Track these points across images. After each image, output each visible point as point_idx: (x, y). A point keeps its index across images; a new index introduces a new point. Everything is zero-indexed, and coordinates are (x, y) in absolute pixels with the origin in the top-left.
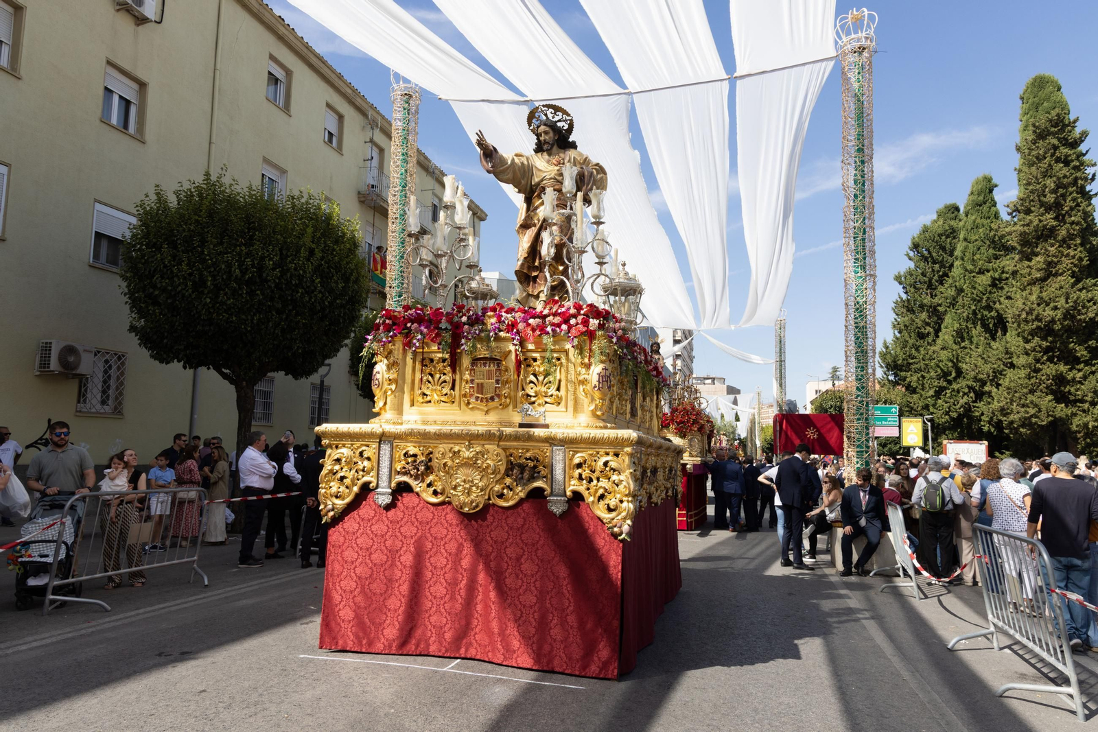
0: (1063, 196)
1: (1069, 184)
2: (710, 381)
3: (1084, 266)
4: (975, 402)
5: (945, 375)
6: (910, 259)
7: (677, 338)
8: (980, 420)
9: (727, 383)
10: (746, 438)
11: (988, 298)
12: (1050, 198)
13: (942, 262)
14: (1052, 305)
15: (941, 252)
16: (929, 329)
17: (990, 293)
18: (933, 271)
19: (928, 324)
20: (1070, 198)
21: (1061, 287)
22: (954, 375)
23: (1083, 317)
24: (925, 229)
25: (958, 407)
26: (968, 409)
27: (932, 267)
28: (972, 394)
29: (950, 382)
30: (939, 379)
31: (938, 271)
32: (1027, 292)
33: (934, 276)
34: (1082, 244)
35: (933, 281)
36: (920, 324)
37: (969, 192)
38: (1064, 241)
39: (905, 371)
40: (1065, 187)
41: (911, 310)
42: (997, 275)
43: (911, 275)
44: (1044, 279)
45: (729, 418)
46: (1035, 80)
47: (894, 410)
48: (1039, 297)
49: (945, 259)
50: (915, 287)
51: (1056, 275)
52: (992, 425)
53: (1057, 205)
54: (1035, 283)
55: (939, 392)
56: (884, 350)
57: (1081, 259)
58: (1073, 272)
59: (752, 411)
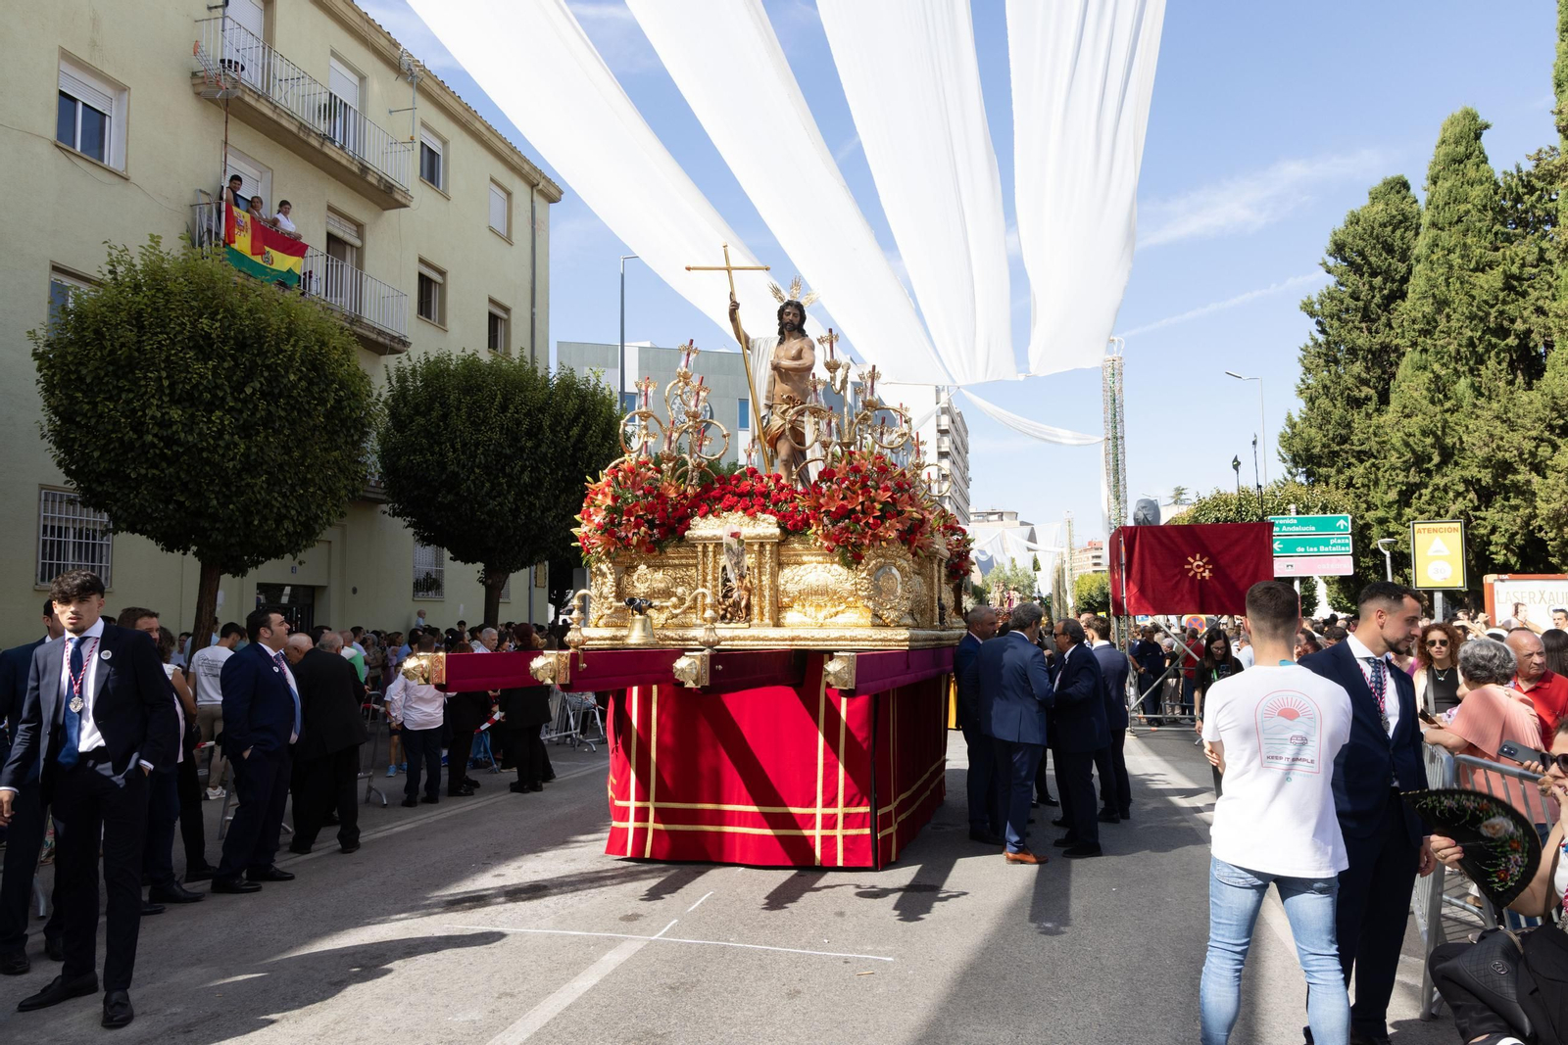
2: (996, 517)
4: (1477, 509)
5: (1420, 460)
6: (1329, 269)
7: (943, 450)
8: (1490, 543)
9: (1020, 519)
10: (1050, 596)
11: (1501, 313)
13: (1387, 271)
15: (1385, 255)
16: (1366, 391)
17: (1504, 302)
18: (1372, 288)
19: (1365, 382)
22: (1436, 459)
24: (1355, 218)
27: (1370, 283)
28: (1472, 495)
29: (1429, 473)
30: (1407, 470)
31: (1381, 290)
33: (1373, 297)
35: (1373, 305)
36: (1350, 381)
37: (1437, 139)
39: (1326, 466)
41: (1333, 360)
42: (1515, 270)
43: (1332, 298)
45: (1024, 563)
47: (1342, 523)
49: (1393, 267)
50: (1339, 319)
52: (1512, 551)
56: (1288, 430)
59: (1060, 550)
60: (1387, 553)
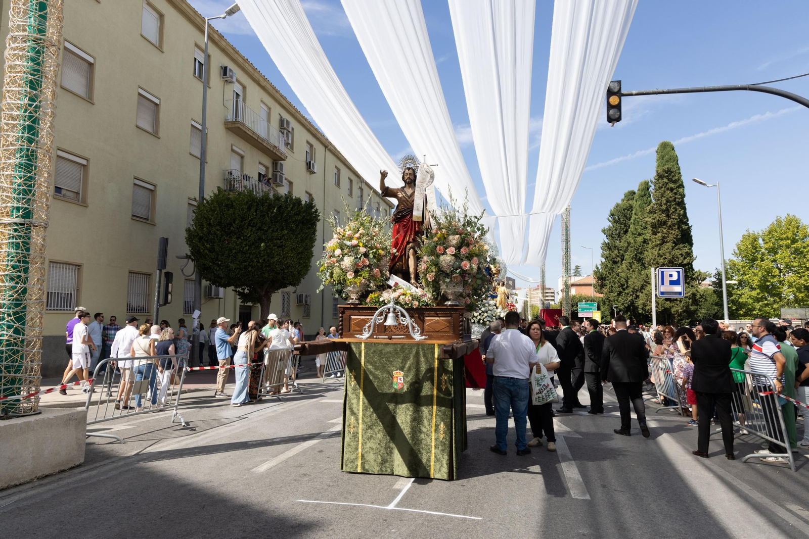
0: (670, 206)
1: (672, 201)
3: (679, 238)
5: (622, 285)
6: (609, 221)
12: (664, 207)
13: (625, 224)
14: (664, 257)
15: (625, 219)
16: (618, 259)
18: (621, 228)
19: (618, 256)
20: (672, 208)
21: (668, 248)
22: (626, 286)
23: (677, 262)
24: (617, 206)
25: (628, 301)
26: (632, 303)
27: (620, 226)
28: (634, 295)
29: (624, 289)
31: (624, 229)
32: (655, 249)
33: (621, 231)
34: (678, 228)
35: (621, 233)
36: (614, 256)
37: (638, 189)
38: (670, 226)
40: (670, 202)
41: (610, 249)
43: (610, 230)
44: (661, 244)
46: (662, 143)
48: (659, 254)
49: (627, 222)
50: (612, 237)
51: (667, 242)
53: (667, 210)
54: (658, 246)
55: (620, 294)
56: (596, 270)
57: (677, 235)
58: (674, 241)
60: (615, 309)
